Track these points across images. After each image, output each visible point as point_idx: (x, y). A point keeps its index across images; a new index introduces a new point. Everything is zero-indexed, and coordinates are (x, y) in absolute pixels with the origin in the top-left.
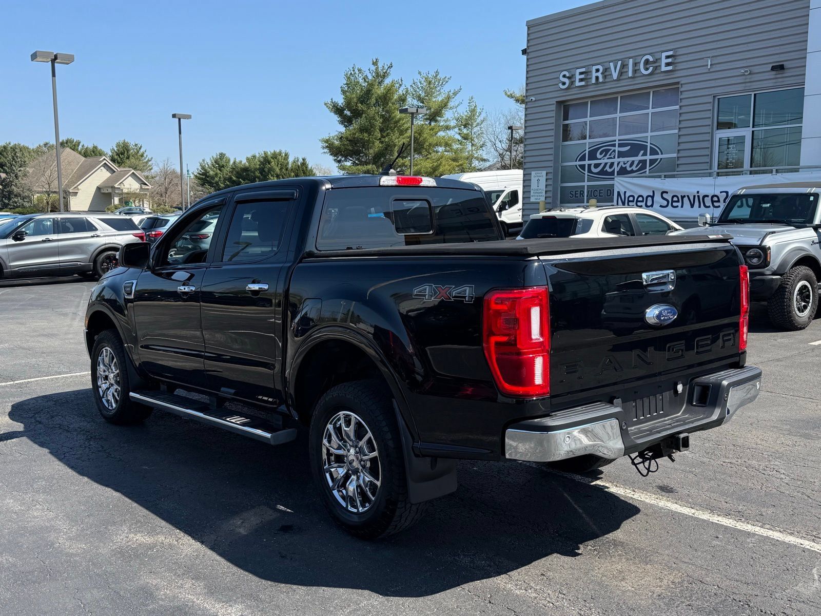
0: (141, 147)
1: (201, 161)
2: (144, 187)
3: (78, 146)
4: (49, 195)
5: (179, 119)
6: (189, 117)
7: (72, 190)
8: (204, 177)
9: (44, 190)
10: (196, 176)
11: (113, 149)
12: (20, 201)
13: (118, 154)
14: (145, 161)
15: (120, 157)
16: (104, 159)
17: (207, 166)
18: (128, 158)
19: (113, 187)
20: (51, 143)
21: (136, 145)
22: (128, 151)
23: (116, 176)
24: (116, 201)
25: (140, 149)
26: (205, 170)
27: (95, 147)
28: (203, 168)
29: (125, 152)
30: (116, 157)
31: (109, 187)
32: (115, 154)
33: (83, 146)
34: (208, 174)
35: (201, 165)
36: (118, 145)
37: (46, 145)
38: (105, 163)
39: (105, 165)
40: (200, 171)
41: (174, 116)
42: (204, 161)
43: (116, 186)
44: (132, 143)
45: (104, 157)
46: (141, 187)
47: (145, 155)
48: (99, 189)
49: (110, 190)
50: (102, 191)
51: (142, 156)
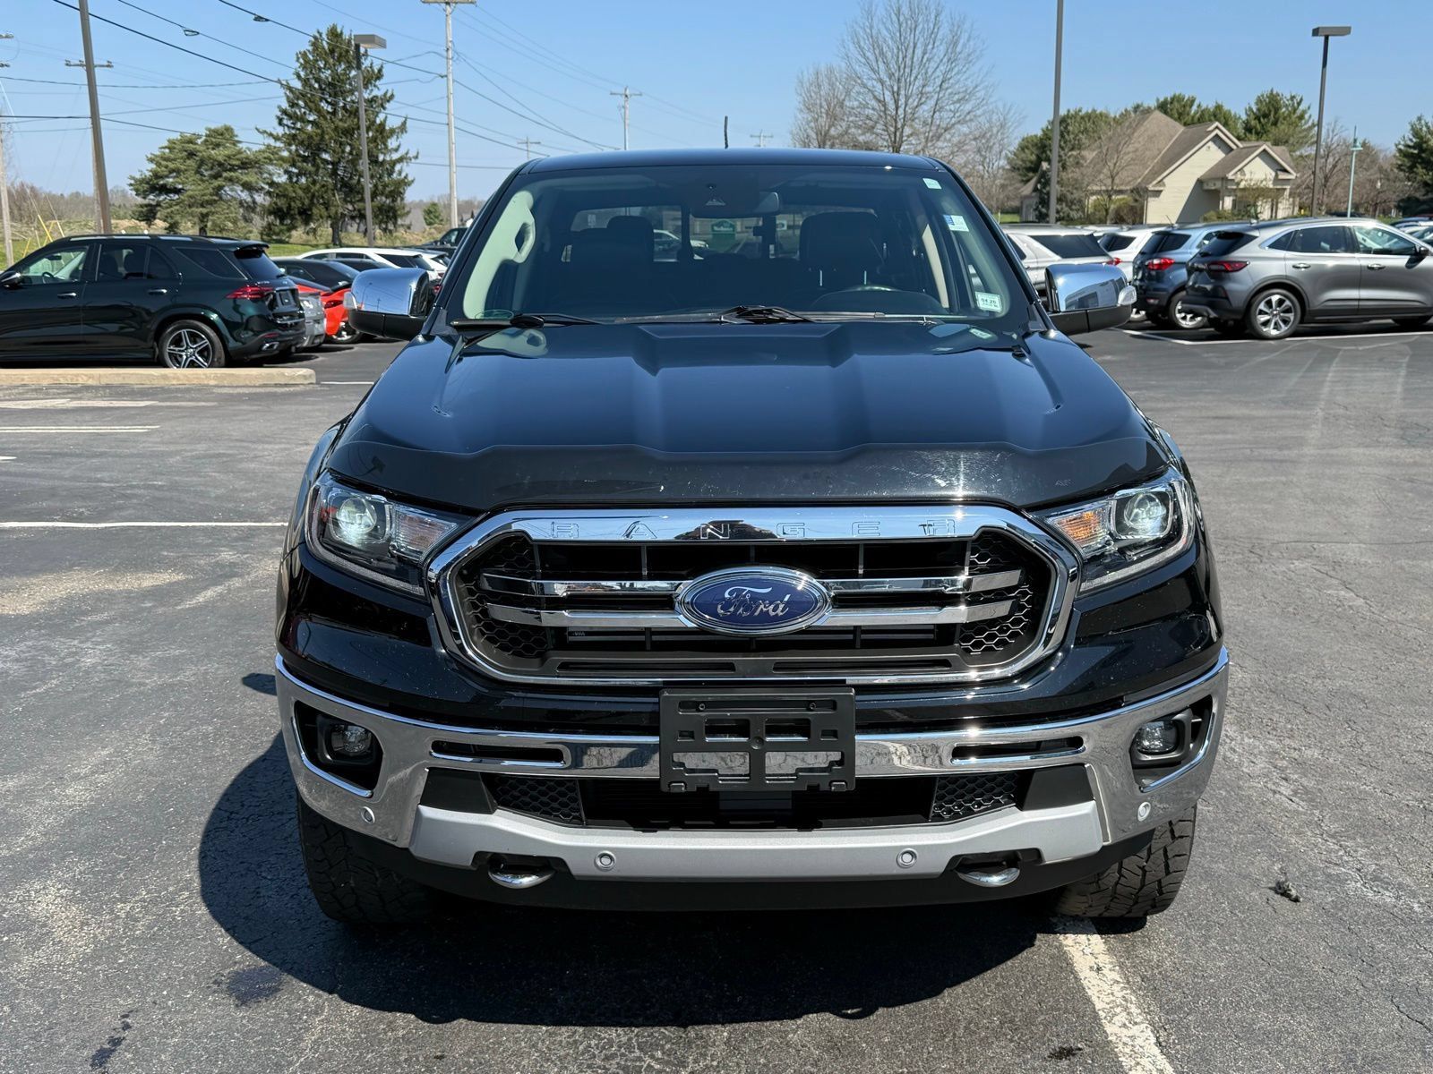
0: (1301, 100)
1: (1414, 120)
2: (1282, 176)
3: (1191, 106)
4: (1110, 196)
5: (1327, 38)
6: (1345, 31)
7: (1154, 186)
8: (1416, 152)
9: (1104, 188)
10: (1400, 151)
11: (1251, 109)
12: (1066, 209)
13: (1257, 118)
14: (1306, 126)
15: (1260, 122)
16: (1217, 127)
17: (1424, 129)
18: (1275, 124)
19: (1224, 179)
20: (1146, 105)
21: (1293, 98)
22: (1277, 110)
23: (1233, 157)
24: (1228, 203)
25: (1299, 104)
26: (1421, 138)
27: (1219, 107)
28: (1416, 133)
29: (1270, 111)
30: (1253, 123)
31: (1217, 179)
32: (1252, 116)
33: (1199, 106)
34: (1425, 145)
35: (1413, 129)
36: (1259, 101)
37: (1136, 108)
38: (1217, 135)
39: (1217, 139)
40: (1411, 140)
41: (1316, 32)
42: (1419, 119)
43: (1230, 176)
44: (1285, 92)
45: (1217, 124)
46: (1277, 175)
47: (1307, 116)
48: (1200, 182)
49: (1218, 185)
50: (1206, 187)
51: (1301, 117)
